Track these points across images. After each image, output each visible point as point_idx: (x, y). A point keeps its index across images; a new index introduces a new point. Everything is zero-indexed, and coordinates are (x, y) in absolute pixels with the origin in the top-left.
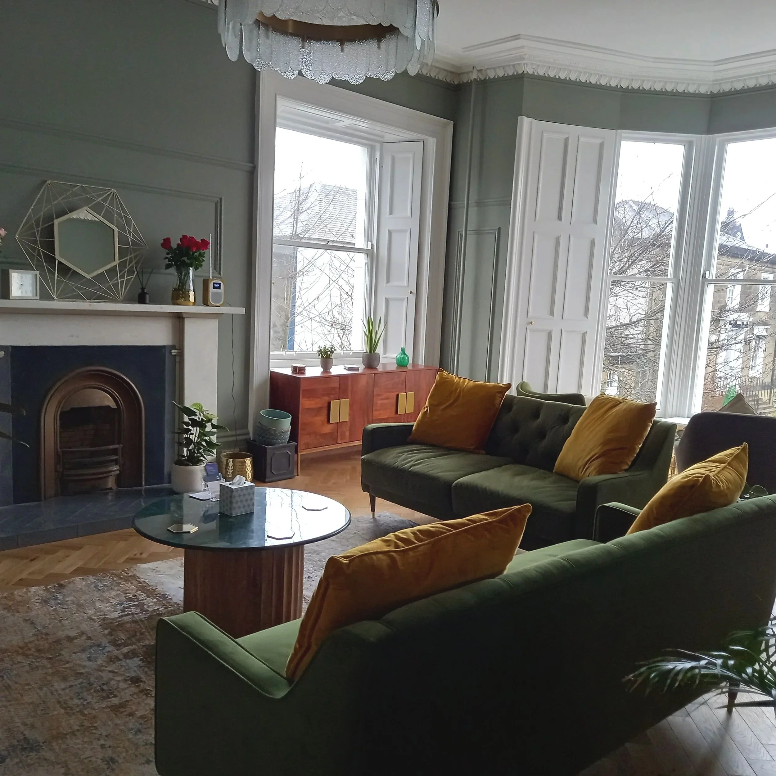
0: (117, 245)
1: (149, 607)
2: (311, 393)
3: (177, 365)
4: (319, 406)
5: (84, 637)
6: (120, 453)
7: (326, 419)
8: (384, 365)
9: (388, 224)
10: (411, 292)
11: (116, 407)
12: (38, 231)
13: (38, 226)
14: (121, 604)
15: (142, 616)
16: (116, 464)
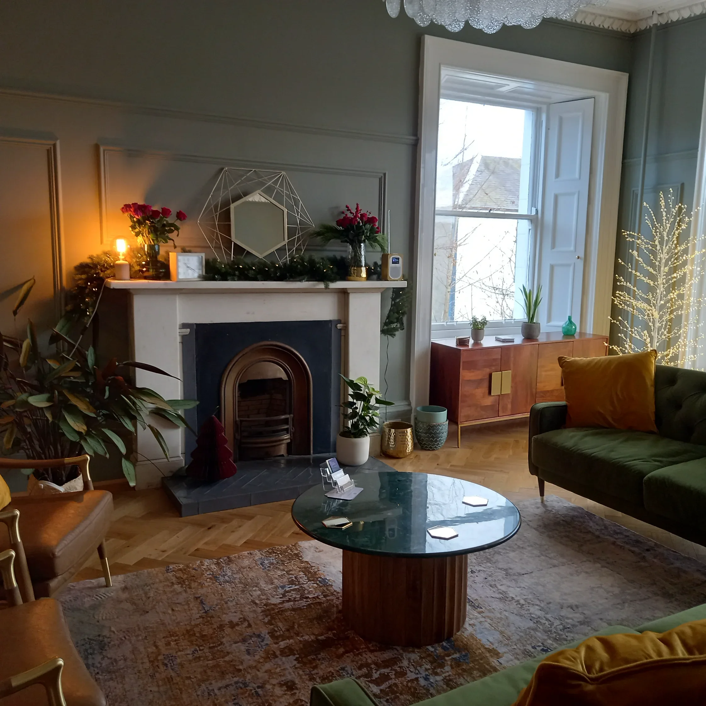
0: (286, 226)
1: (309, 593)
2: (471, 366)
3: (343, 338)
4: (480, 377)
5: (246, 624)
6: (290, 422)
7: (487, 391)
8: (548, 334)
9: (554, 187)
10: (578, 258)
11: (287, 379)
12: (216, 215)
13: (216, 211)
14: (283, 587)
15: (303, 603)
16: (288, 433)
